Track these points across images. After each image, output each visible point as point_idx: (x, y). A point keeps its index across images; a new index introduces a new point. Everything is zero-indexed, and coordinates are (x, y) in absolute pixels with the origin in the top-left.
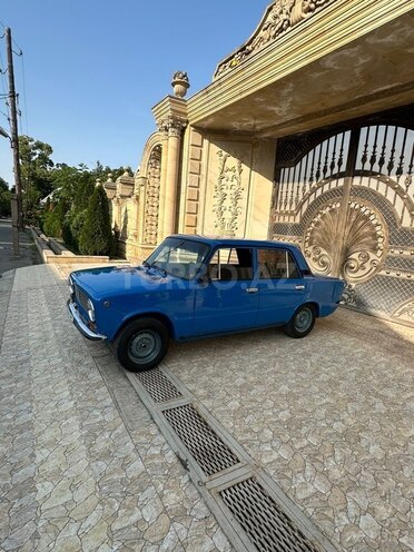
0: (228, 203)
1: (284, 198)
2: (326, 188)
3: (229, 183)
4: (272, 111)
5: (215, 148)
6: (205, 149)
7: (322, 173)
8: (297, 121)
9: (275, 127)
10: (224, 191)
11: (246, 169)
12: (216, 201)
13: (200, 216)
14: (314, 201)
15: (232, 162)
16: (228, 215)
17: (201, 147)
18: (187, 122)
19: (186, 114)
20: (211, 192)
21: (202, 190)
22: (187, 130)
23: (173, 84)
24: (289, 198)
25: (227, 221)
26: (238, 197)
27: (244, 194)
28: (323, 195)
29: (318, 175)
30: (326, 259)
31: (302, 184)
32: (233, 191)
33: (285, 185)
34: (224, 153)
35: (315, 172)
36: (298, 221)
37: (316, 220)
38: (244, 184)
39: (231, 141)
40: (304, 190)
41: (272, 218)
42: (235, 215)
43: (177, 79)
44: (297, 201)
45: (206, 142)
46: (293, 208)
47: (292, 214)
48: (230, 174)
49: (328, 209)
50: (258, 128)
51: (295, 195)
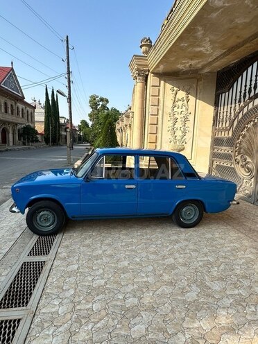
0: (178, 125)
1: (221, 117)
2: (251, 106)
3: (180, 110)
4: (200, 51)
5: (169, 86)
6: (161, 88)
7: (247, 94)
8: (224, 55)
9: (210, 63)
10: (176, 116)
11: (192, 98)
12: (170, 124)
13: (159, 135)
14: (242, 118)
15: (182, 94)
16: (179, 133)
17: (159, 86)
18: (149, 71)
19: (147, 66)
20: (167, 118)
21: (160, 116)
22: (149, 76)
23: (141, 47)
24: (225, 117)
25: (178, 138)
26: (186, 119)
27: (191, 118)
28: (249, 111)
29: (245, 96)
30: (250, 166)
31: (233, 105)
32: (182, 116)
33: (222, 108)
34: (175, 89)
35: (242, 94)
36: (230, 135)
37: (243, 133)
38: (191, 109)
39: (181, 79)
40: (235, 109)
41: (214, 134)
42: (185, 133)
43: (143, 43)
44: (230, 119)
45: (162, 82)
46: (227, 125)
47: (226, 130)
48: (180, 103)
49: (252, 123)
50: (199, 66)
51: (229, 114)
